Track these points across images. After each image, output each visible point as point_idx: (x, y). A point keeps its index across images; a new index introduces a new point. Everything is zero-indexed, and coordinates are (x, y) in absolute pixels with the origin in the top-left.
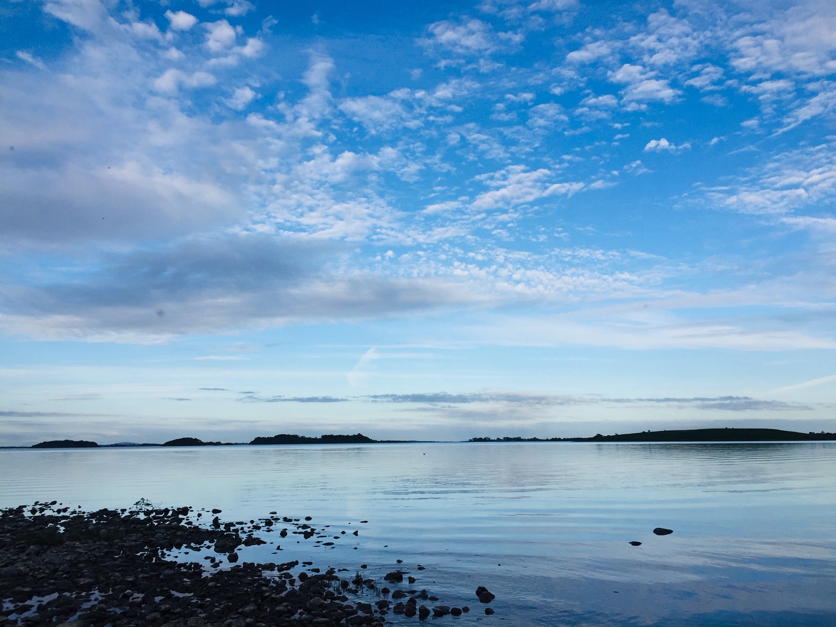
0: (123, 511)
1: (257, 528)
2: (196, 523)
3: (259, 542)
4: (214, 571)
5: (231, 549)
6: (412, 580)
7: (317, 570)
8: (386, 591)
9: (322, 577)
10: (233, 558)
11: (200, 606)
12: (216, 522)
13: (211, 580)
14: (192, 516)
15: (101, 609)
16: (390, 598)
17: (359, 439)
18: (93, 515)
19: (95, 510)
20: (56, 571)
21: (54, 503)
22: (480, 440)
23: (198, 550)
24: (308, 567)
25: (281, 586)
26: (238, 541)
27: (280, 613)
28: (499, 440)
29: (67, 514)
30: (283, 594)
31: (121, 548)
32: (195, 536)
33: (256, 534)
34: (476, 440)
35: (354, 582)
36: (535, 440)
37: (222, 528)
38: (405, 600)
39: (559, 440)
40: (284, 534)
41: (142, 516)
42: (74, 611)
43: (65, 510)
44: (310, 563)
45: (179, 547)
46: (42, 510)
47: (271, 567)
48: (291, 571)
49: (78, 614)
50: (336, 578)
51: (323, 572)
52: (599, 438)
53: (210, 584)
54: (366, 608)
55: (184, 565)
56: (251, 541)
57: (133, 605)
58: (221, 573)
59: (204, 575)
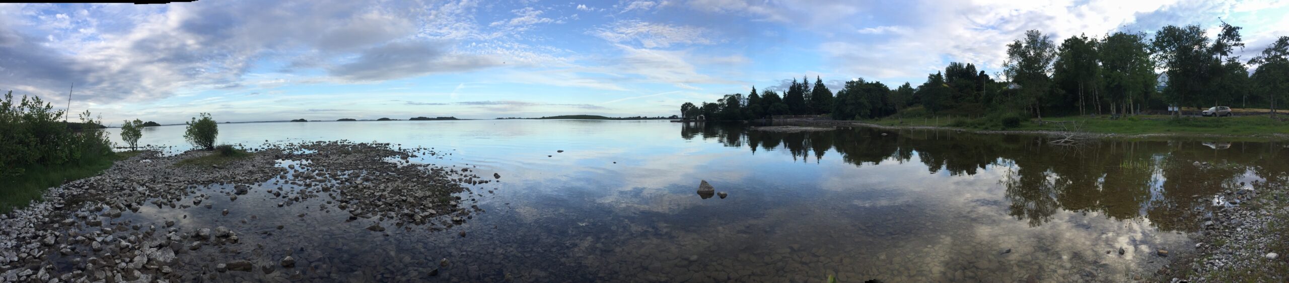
0: (368, 143)
1: (415, 151)
2: (392, 149)
3: (416, 156)
4: (401, 166)
5: (406, 158)
6: (471, 171)
7: (437, 167)
8: (461, 175)
9: (439, 170)
10: (407, 162)
11: (399, 178)
12: (400, 148)
13: (401, 169)
14: (391, 146)
15: (367, 177)
16: (462, 177)
17: (452, 118)
18: (359, 145)
19: (360, 143)
20: (351, 163)
21: (346, 140)
22: (500, 119)
23: (395, 158)
24: (434, 166)
25: (425, 173)
26: (408, 156)
27: (425, 182)
28: (506, 119)
29: (351, 144)
30: (426, 175)
31: (370, 156)
32: (393, 153)
33: (414, 154)
34: (498, 119)
35: (451, 171)
36: (520, 118)
37: (402, 151)
38: (468, 178)
39: (529, 119)
40: (424, 154)
41: (374, 146)
42: (359, 176)
43: (350, 142)
44: (434, 165)
45: (388, 157)
46: (343, 142)
47: (420, 166)
48: (428, 167)
49: (360, 177)
50: (444, 170)
51: (439, 167)
52: (544, 118)
53: (401, 170)
54: (455, 181)
55: (391, 163)
56: (413, 156)
57: (376, 176)
58: (404, 167)
59: (398, 167)
